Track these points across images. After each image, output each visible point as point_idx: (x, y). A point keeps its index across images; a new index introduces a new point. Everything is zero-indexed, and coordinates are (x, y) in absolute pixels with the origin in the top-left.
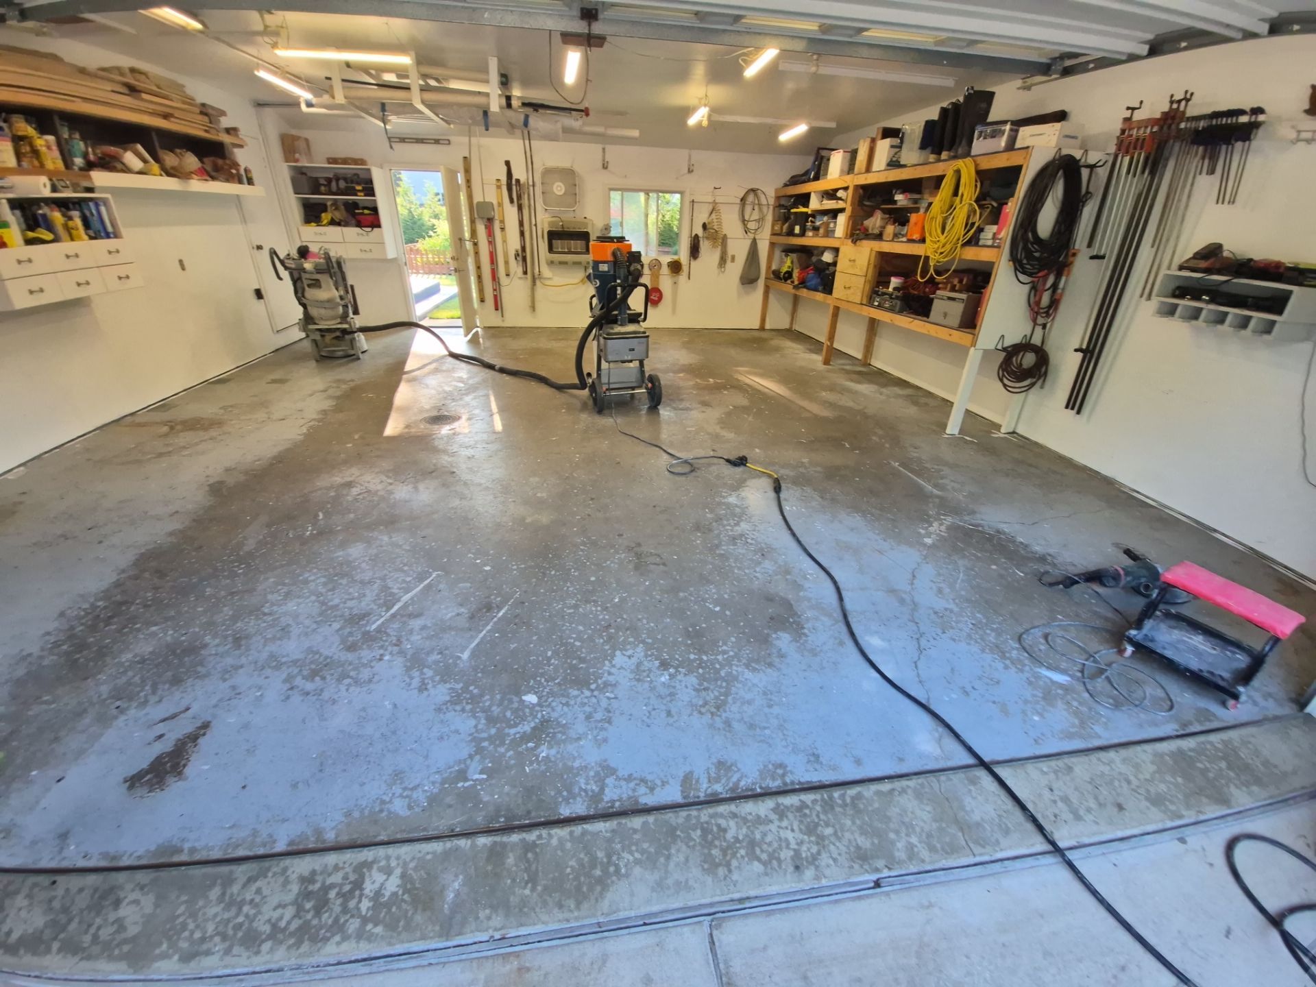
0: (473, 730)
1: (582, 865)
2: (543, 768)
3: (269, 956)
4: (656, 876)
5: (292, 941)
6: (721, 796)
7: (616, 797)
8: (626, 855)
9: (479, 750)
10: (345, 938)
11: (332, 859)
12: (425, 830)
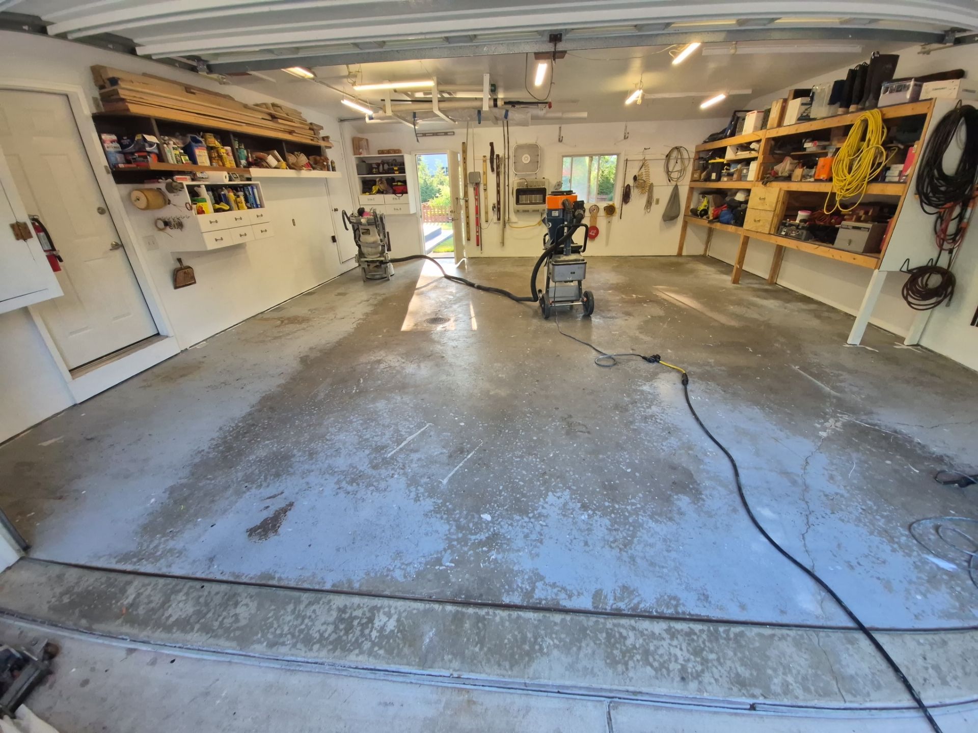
0: (447, 533)
1: (516, 639)
2: (493, 566)
3: (317, 654)
4: (570, 660)
5: (331, 647)
6: (624, 612)
7: (543, 597)
8: (549, 641)
9: (451, 547)
10: (361, 653)
11: (356, 600)
12: (413, 593)
